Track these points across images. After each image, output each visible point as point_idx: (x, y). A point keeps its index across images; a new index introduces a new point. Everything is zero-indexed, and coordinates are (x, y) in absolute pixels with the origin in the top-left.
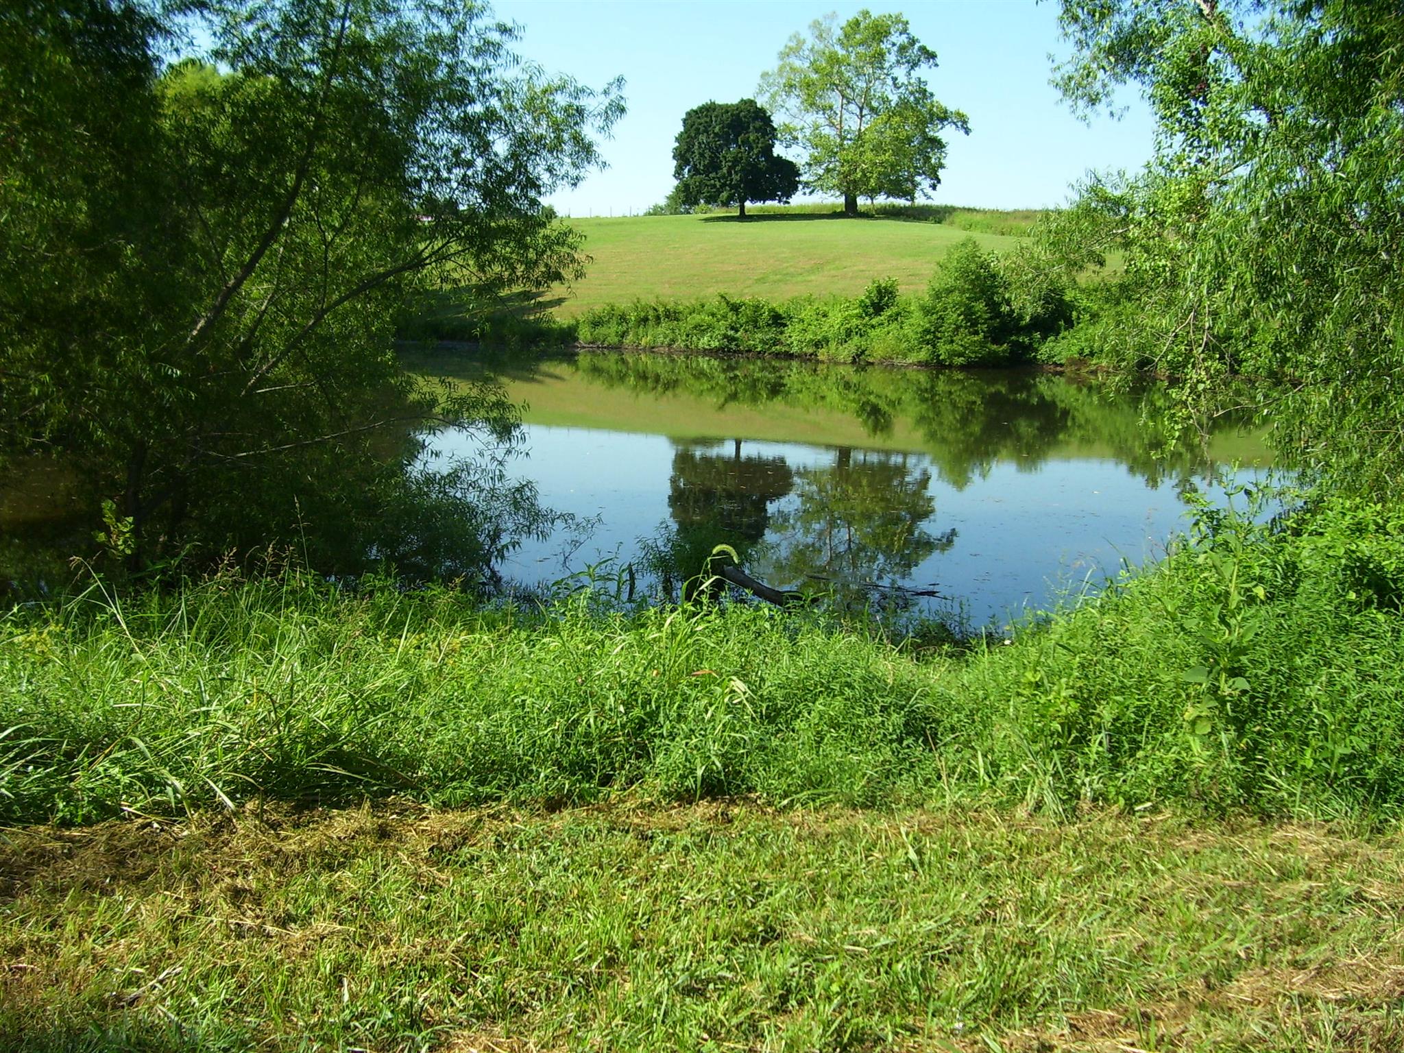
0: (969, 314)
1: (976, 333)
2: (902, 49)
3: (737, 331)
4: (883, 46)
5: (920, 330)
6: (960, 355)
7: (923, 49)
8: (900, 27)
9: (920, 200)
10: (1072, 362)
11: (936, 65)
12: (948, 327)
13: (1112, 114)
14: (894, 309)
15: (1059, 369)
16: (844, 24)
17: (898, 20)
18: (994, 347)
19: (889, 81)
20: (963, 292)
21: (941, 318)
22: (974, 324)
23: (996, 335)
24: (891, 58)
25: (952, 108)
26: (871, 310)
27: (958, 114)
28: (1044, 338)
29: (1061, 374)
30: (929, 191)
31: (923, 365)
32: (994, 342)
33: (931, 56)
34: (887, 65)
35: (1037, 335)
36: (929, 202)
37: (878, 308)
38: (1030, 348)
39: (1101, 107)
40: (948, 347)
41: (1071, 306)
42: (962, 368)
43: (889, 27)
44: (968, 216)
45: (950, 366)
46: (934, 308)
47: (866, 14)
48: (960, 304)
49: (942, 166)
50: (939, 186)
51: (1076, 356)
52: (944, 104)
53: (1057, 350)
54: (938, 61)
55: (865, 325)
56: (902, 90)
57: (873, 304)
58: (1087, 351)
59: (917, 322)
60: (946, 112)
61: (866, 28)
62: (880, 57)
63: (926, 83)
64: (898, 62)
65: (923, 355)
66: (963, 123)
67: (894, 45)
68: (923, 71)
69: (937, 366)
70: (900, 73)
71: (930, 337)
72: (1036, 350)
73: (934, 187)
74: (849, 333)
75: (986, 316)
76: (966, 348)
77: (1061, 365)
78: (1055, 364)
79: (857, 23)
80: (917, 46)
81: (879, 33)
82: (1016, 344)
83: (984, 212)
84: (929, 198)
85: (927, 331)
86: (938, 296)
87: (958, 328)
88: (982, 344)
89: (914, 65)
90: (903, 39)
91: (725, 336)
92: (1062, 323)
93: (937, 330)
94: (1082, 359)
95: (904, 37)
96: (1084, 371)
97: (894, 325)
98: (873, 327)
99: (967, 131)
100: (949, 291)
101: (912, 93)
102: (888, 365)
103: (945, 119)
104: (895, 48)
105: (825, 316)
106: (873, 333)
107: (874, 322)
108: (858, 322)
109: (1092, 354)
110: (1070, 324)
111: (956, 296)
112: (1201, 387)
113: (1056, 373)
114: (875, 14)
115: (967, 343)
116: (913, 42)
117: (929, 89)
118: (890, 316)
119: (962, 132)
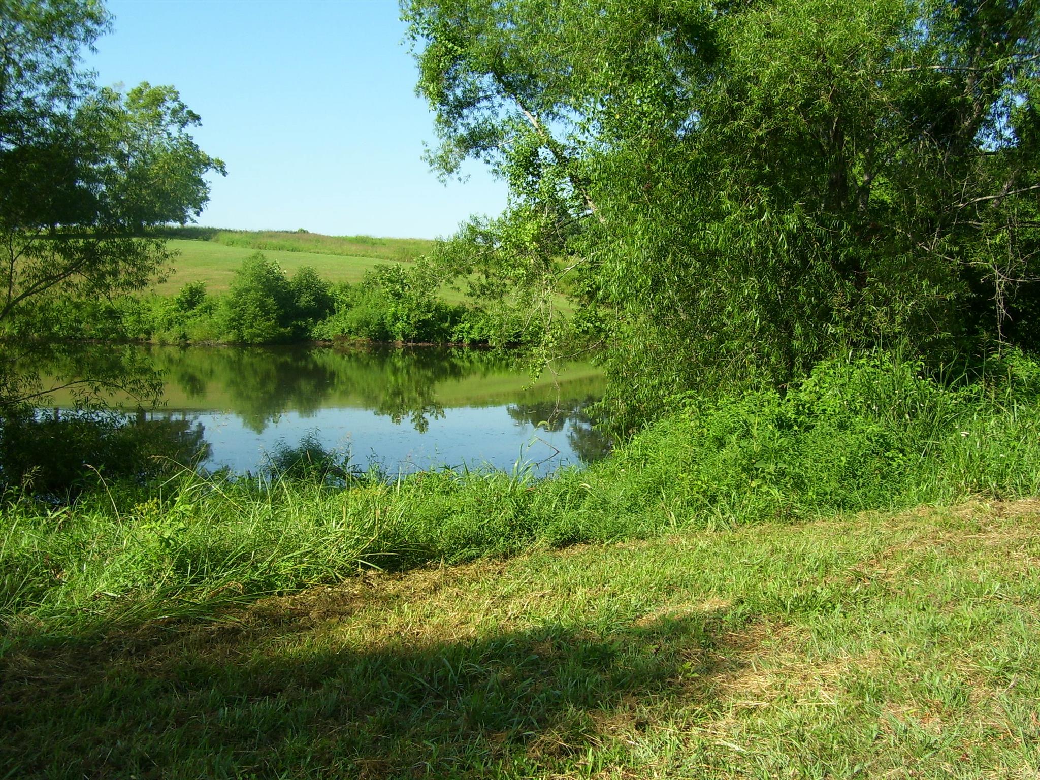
0: (262, 306)
1: (269, 320)
2: (174, 112)
3: (81, 323)
4: (160, 109)
5: (228, 318)
6: (259, 335)
7: (190, 113)
8: (173, 95)
9: (189, 224)
10: (338, 338)
11: (200, 125)
12: (248, 317)
13: (460, 179)
14: (204, 305)
15: (327, 343)
16: (129, 92)
17: (171, 91)
18: (282, 330)
19: (165, 136)
20: (256, 290)
21: (242, 310)
22: (267, 313)
23: (283, 321)
24: (167, 118)
25: (213, 156)
26: (186, 305)
27: (218, 161)
28: (315, 323)
29: (330, 347)
30: (194, 216)
31: (232, 344)
32: (282, 325)
33: (197, 118)
34: (163, 123)
35: (311, 320)
36: (195, 225)
37: (191, 304)
38: (305, 329)
39: (454, 175)
40: (250, 330)
41: (332, 300)
42: (260, 345)
43: (164, 95)
44: (230, 235)
45: (251, 345)
46: (237, 302)
47: (147, 85)
48: (257, 299)
49: (207, 199)
50: (201, 213)
51: (340, 334)
52: (207, 153)
53: (325, 330)
54: (202, 122)
55: (182, 316)
56: (174, 142)
57: (187, 301)
58: (346, 330)
59: (223, 314)
60: (208, 159)
61: (147, 96)
62: (159, 116)
63: (192, 137)
64: (172, 121)
65: (231, 337)
66: (221, 167)
67: (168, 108)
68: (191, 129)
69: (241, 344)
70: (174, 130)
71: (235, 323)
72: (310, 331)
73: (198, 214)
74: (170, 322)
75: (275, 308)
76: (262, 331)
77: (329, 341)
78: (324, 340)
79: (140, 92)
80: (185, 111)
81: (157, 100)
82: (297, 327)
83: (241, 232)
84: (194, 222)
85: (233, 320)
86: (239, 294)
87: (255, 318)
88: (274, 328)
89: (184, 124)
90: (175, 105)
91: (71, 327)
92: (327, 311)
93: (240, 318)
94: (343, 337)
95: (176, 103)
96: (346, 344)
97: (205, 316)
98: (188, 317)
99: (225, 174)
100: (248, 291)
101: (181, 144)
102: (204, 345)
103: (209, 164)
104: (169, 111)
105: (149, 310)
106: (189, 322)
107: (189, 313)
108: (177, 314)
109: (350, 332)
110: (333, 312)
111: (252, 295)
112: (551, 345)
113: (325, 347)
114: (154, 85)
115: (264, 327)
116: (183, 107)
117: (195, 142)
118: (201, 309)
119: (221, 174)
